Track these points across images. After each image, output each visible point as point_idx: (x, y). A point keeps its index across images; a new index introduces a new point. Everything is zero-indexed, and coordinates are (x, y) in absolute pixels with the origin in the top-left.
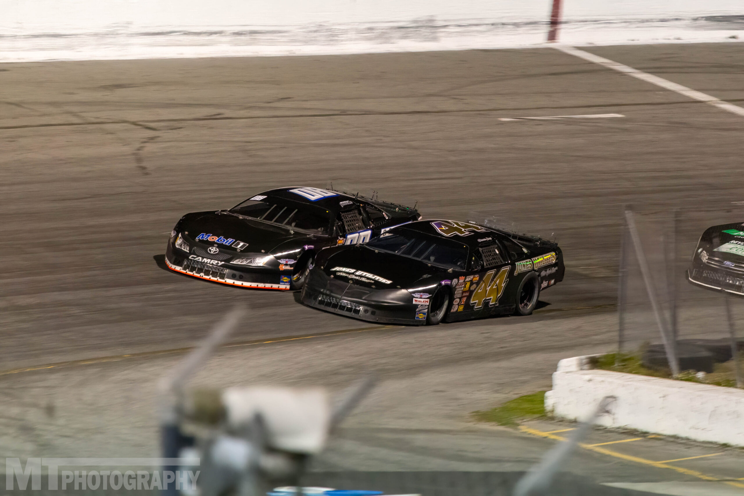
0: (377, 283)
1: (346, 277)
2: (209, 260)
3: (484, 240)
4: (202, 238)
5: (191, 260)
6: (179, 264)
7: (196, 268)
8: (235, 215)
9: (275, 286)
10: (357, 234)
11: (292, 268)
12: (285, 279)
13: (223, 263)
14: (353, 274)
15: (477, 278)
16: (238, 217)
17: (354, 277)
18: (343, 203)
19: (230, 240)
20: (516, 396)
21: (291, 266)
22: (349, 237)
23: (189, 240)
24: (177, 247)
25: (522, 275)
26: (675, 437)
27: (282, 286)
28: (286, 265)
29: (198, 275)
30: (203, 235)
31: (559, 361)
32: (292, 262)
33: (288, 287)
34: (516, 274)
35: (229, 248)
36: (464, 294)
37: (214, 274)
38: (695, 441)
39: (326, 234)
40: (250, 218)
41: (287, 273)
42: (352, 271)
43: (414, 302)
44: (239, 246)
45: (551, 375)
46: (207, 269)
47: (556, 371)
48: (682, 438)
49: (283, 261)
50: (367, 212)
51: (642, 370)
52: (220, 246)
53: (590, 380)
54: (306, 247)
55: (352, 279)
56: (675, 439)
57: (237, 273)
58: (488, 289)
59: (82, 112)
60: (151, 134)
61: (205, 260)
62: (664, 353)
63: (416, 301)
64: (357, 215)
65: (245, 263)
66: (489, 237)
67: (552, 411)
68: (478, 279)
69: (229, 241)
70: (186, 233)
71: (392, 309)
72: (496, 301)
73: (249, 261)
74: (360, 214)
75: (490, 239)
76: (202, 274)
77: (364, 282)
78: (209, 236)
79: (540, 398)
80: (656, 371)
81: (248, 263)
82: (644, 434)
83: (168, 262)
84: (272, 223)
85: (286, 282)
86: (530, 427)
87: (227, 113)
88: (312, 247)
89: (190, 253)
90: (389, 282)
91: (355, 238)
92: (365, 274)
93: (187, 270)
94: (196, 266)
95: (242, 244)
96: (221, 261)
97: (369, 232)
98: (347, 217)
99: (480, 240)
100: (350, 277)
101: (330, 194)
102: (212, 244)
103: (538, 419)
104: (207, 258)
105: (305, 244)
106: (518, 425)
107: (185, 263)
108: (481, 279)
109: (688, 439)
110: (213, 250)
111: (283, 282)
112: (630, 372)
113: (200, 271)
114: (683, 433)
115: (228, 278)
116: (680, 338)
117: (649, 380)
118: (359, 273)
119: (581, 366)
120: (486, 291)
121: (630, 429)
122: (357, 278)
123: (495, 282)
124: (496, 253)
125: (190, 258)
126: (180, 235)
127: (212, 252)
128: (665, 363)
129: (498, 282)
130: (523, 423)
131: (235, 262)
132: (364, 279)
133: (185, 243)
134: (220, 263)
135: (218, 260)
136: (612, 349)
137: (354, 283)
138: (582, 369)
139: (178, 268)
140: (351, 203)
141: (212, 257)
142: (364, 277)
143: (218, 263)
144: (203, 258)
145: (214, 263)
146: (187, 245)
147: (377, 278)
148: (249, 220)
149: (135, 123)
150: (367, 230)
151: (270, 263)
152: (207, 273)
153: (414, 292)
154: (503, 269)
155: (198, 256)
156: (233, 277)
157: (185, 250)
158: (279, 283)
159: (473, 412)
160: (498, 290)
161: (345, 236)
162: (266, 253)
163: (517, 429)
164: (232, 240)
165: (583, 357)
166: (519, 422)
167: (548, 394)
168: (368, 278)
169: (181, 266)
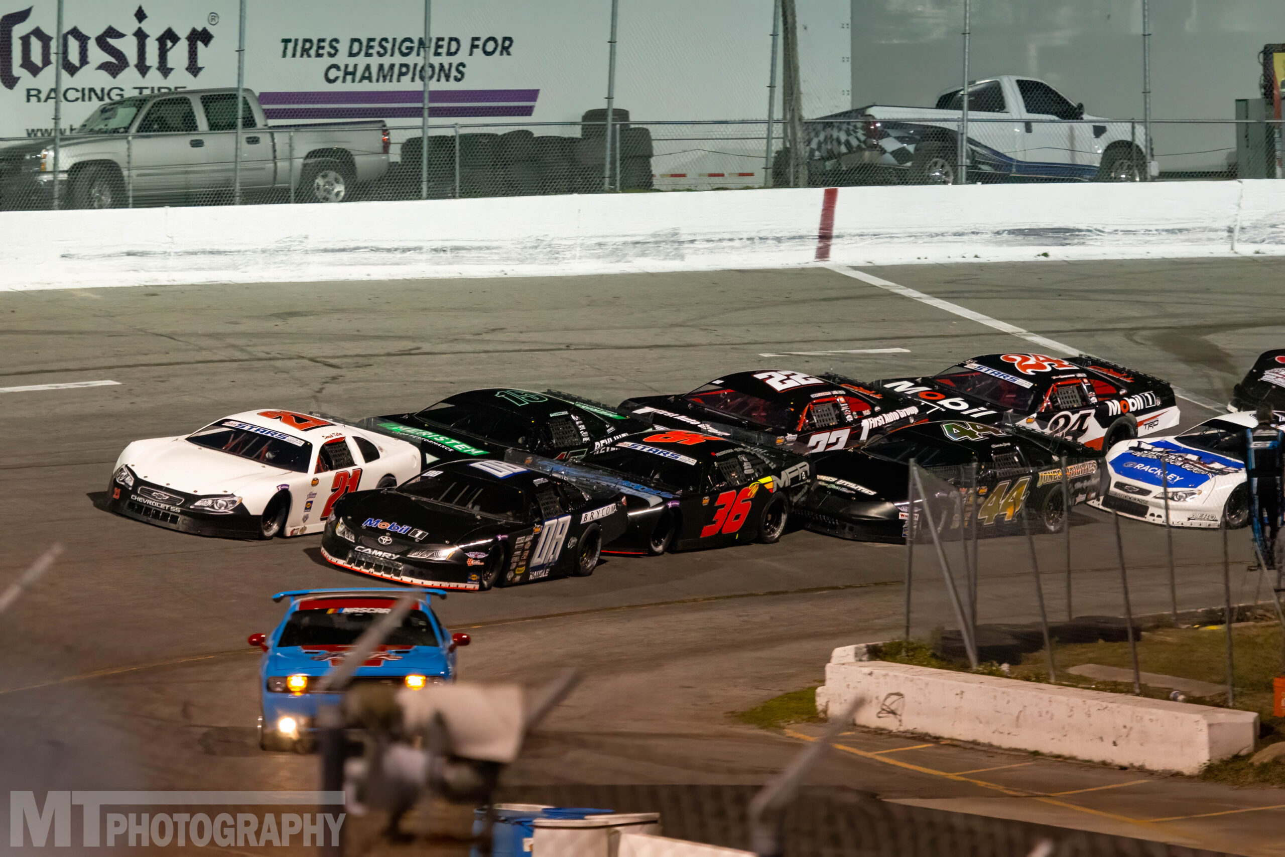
0: (859, 494)
1: (825, 486)
2: (380, 553)
3: (1001, 445)
4: (370, 524)
5: (358, 552)
6: (343, 557)
7: (364, 562)
8: (405, 494)
9: (462, 585)
10: (556, 520)
11: (482, 564)
12: (474, 577)
13: (398, 556)
14: (833, 483)
15: (984, 490)
16: (409, 498)
17: (834, 487)
18: (538, 481)
19: (405, 527)
20: (780, 693)
21: (481, 560)
22: (547, 523)
23: (353, 526)
24: (339, 535)
25: (1047, 487)
26: (974, 743)
27: (470, 586)
28: (476, 559)
29: (366, 571)
30: (371, 521)
31: (833, 649)
32: (482, 555)
33: (477, 587)
34: (1039, 484)
35: (405, 537)
36: (968, 509)
37: (387, 570)
38: (999, 748)
39: (519, 518)
40: (425, 499)
41: (475, 569)
42: (834, 479)
43: (900, 517)
44: (417, 536)
45: (824, 667)
46: (378, 563)
47: (829, 661)
48: (984, 745)
49: (471, 555)
50: (565, 493)
51: (934, 661)
52: (394, 535)
53: (871, 674)
54: (500, 537)
55: (831, 489)
56: (974, 746)
57: (416, 569)
58: (1002, 502)
59: (249, 346)
60: (333, 372)
61: (375, 552)
62: (962, 641)
63: (902, 515)
64: (554, 496)
65: (425, 557)
66: (1006, 442)
67: (825, 712)
68: (986, 490)
69: (404, 529)
70: (349, 517)
71: (875, 523)
72: (1013, 516)
73: (430, 554)
74: (557, 494)
75: (1009, 444)
76: (372, 570)
77: (844, 493)
78: (378, 521)
79: (809, 696)
80: (950, 662)
81: (430, 556)
82: (937, 739)
83: (326, 554)
84: (454, 506)
85: (475, 581)
86: (796, 731)
87: (426, 347)
88: (506, 536)
89: (357, 544)
90: (873, 493)
91: (552, 525)
92: (846, 483)
93: (353, 564)
94: (363, 559)
95: (420, 532)
96: (396, 554)
97: (569, 518)
98: (543, 500)
99: (994, 446)
100: (829, 486)
101: (519, 469)
102: (383, 532)
103: (808, 720)
104: (379, 550)
105: (498, 534)
106: (784, 728)
107: (350, 556)
108: (990, 490)
109: (990, 745)
110: (385, 540)
111: (471, 580)
112: (920, 664)
113: (368, 566)
114: (983, 739)
115: (405, 575)
116: (979, 623)
117: (940, 674)
118: (841, 482)
119: (858, 656)
120: (999, 505)
121: (919, 733)
122: (837, 488)
123: (1011, 495)
124: (1015, 462)
125: (356, 549)
126: (341, 520)
127: (384, 543)
128: (962, 652)
129: (1015, 494)
130: (789, 726)
131: (413, 555)
132: (844, 490)
133: (348, 531)
134: (395, 557)
135: (392, 553)
136: (898, 635)
137: (832, 494)
138: (861, 660)
139: (341, 562)
140: (546, 481)
141: (384, 548)
142: (845, 487)
143: (392, 557)
144: (373, 549)
145: (387, 557)
146: (352, 533)
147: (860, 488)
148: (424, 501)
149: (312, 360)
150: (565, 514)
151: (455, 557)
152: (378, 568)
153: (901, 506)
154: (1021, 480)
155: (367, 547)
156: (411, 574)
157: (349, 539)
158: (466, 582)
159: (727, 713)
160: (1015, 504)
161: (541, 523)
162: (451, 544)
163: (780, 734)
164: (407, 527)
165: (863, 645)
166: (782, 724)
167: (819, 690)
168: (850, 489)
169: (345, 559)
